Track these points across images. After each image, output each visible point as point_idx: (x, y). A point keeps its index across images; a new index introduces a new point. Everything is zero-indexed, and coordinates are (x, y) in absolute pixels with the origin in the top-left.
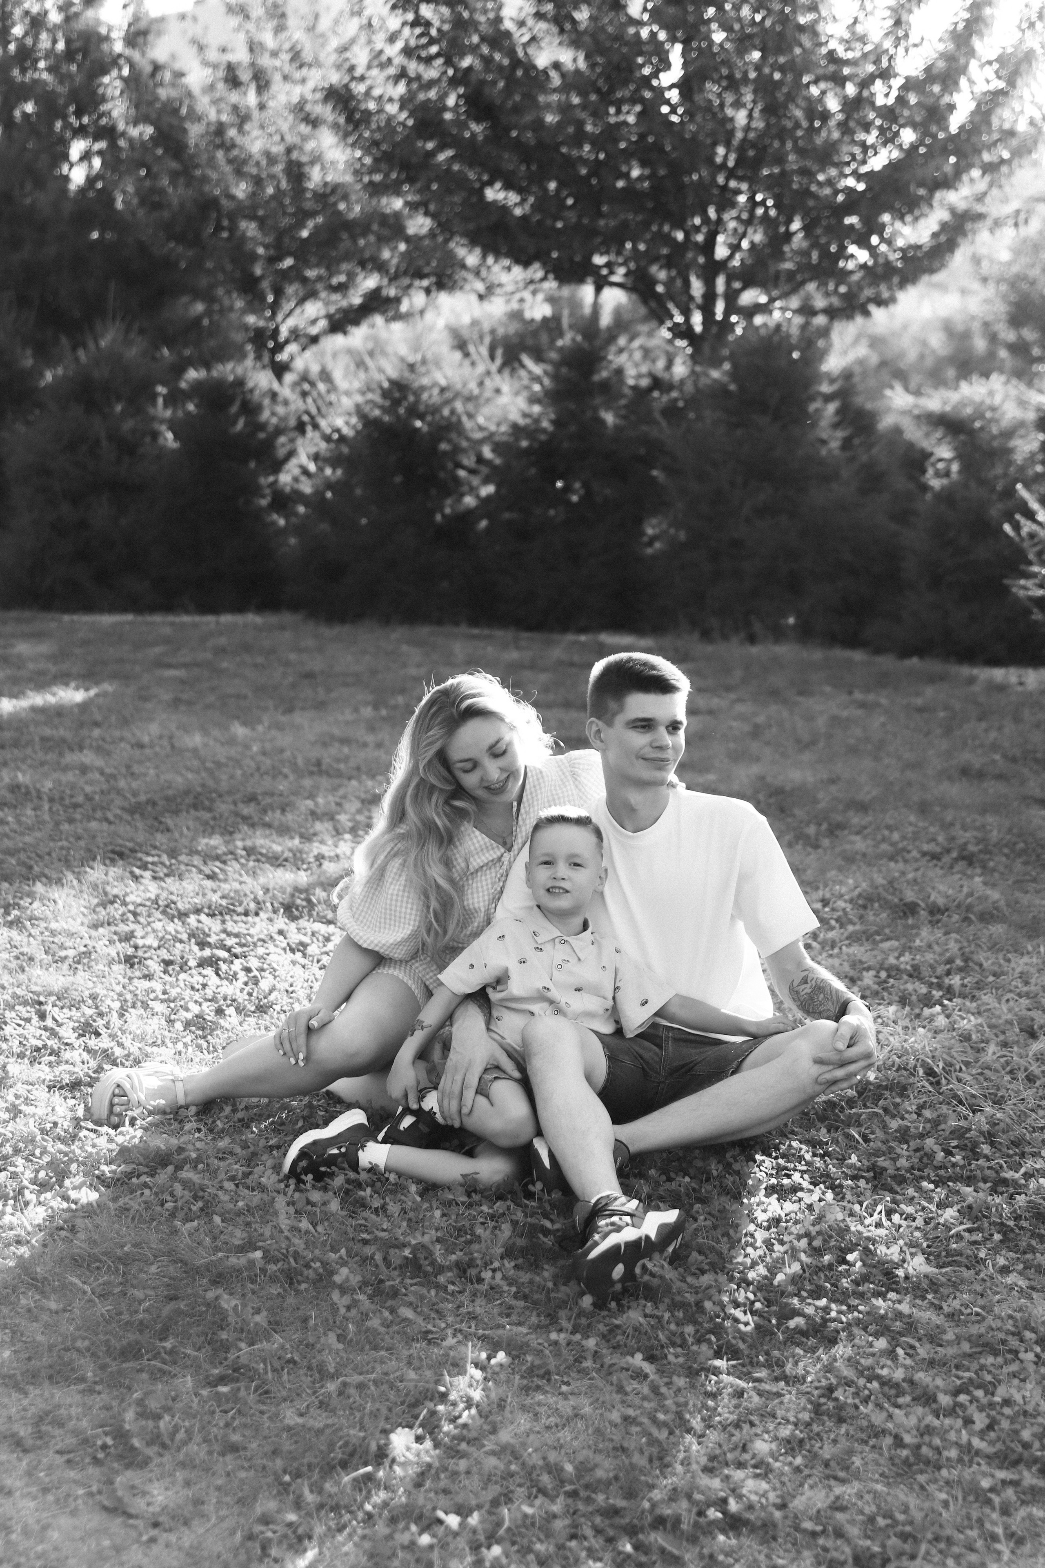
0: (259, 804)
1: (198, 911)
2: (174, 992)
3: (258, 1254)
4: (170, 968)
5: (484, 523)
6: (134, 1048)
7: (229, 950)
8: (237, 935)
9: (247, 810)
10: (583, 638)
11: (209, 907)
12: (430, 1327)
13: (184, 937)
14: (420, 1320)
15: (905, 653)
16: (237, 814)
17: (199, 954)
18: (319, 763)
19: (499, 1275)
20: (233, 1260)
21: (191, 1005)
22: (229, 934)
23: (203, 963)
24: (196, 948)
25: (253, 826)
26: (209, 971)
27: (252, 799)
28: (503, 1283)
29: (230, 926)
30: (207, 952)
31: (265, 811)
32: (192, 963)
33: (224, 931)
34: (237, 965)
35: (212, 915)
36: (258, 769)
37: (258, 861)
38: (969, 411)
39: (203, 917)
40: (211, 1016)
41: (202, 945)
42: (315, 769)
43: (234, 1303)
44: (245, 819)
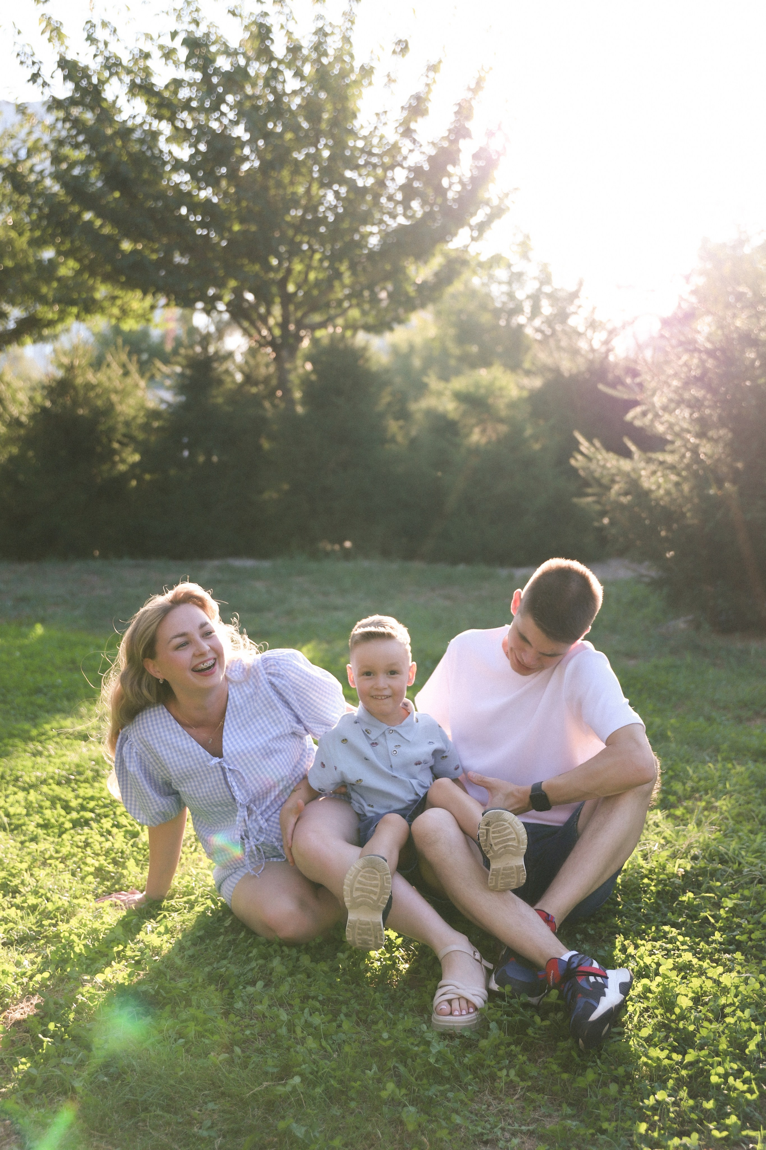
0: (46, 694)
1: (44, 782)
2: (64, 851)
3: (297, 1080)
4: (50, 831)
5: (134, 483)
6: (63, 901)
7: (92, 811)
8: (92, 798)
9: (40, 700)
10: (216, 563)
11: (52, 778)
12: (480, 1130)
13: (48, 804)
14: (467, 1123)
15: (455, 561)
16: (32, 704)
17: (69, 817)
18: (73, 662)
19: (512, 1072)
20: (280, 1090)
21: (89, 860)
22: (84, 799)
23: (76, 824)
24: (63, 812)
25: (48, 712)
26: (86, 829)
27: (38, 691)
28: (517, 1079)
29: (81, 792)
30: (74, 815)
31: (53, 700)
32: (68, 825)
33: (77, 797)
34: (107, 823)
35: (59, 784)
36: (26, 669)
37: (67, 738)
38: (482, 391)
39: (54, 786)
40: (111, 868)
41: (67, 808)
42: (71, 666)
43: (303, 1129)
44: (40, 707)
